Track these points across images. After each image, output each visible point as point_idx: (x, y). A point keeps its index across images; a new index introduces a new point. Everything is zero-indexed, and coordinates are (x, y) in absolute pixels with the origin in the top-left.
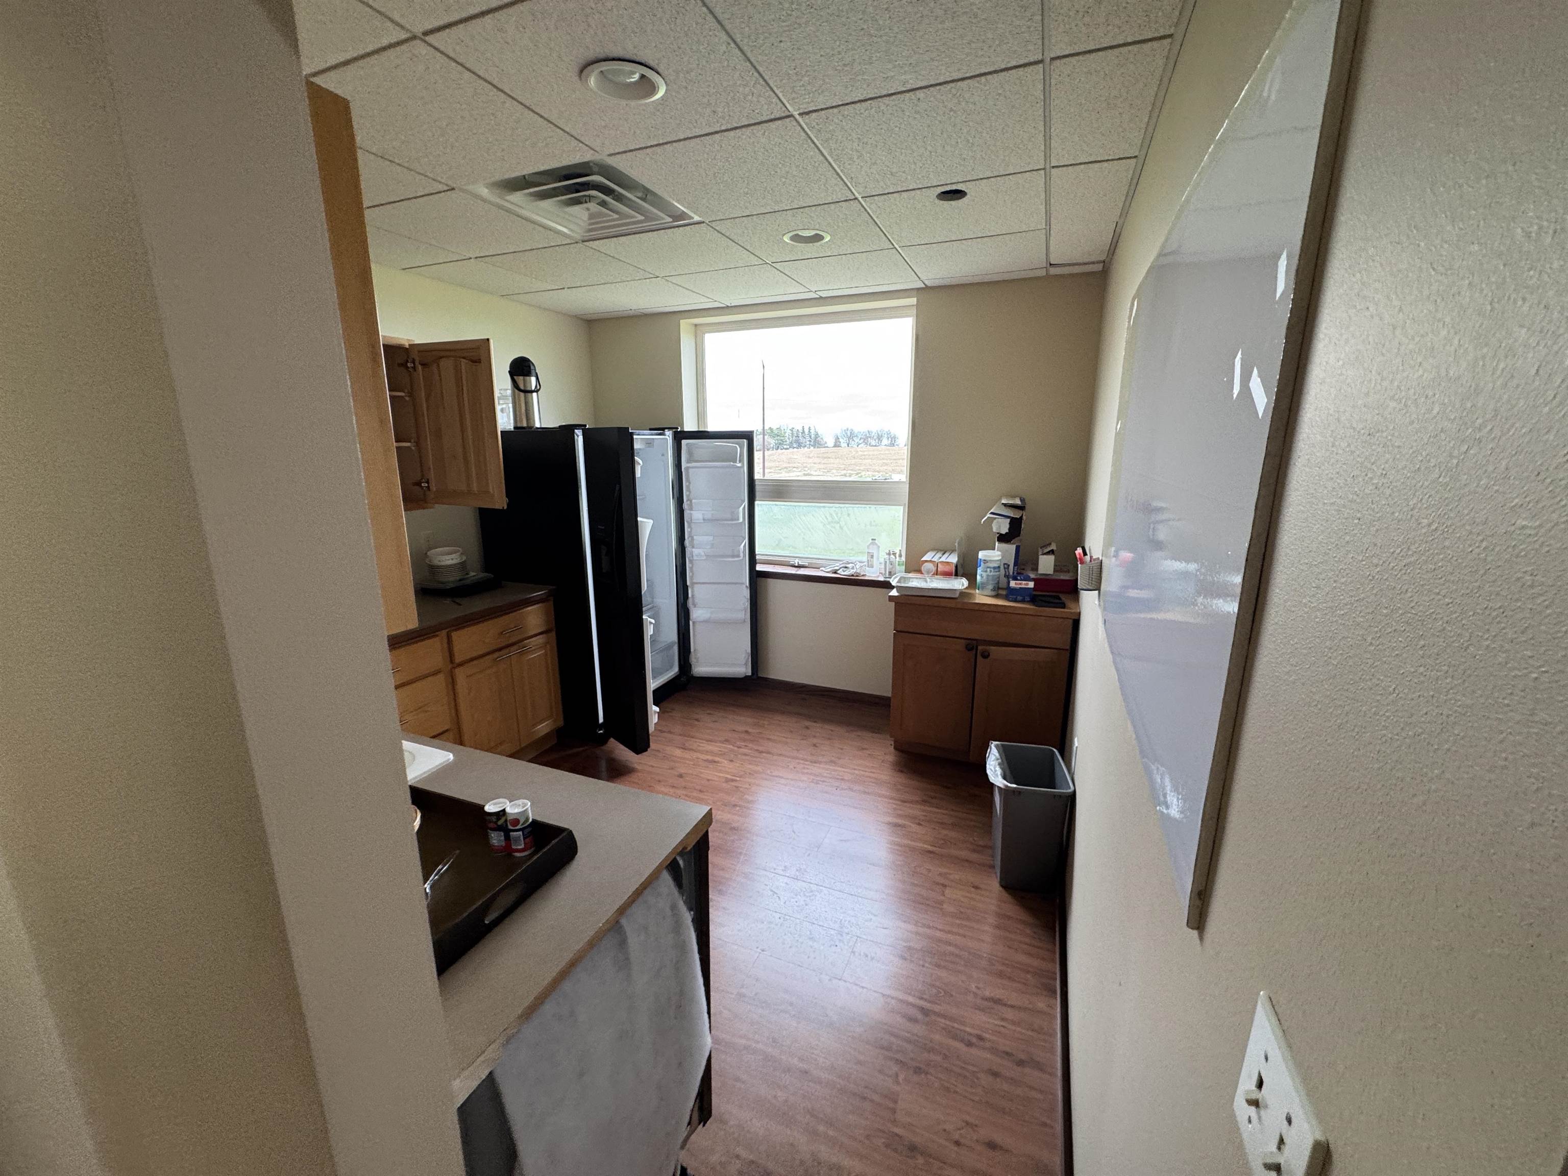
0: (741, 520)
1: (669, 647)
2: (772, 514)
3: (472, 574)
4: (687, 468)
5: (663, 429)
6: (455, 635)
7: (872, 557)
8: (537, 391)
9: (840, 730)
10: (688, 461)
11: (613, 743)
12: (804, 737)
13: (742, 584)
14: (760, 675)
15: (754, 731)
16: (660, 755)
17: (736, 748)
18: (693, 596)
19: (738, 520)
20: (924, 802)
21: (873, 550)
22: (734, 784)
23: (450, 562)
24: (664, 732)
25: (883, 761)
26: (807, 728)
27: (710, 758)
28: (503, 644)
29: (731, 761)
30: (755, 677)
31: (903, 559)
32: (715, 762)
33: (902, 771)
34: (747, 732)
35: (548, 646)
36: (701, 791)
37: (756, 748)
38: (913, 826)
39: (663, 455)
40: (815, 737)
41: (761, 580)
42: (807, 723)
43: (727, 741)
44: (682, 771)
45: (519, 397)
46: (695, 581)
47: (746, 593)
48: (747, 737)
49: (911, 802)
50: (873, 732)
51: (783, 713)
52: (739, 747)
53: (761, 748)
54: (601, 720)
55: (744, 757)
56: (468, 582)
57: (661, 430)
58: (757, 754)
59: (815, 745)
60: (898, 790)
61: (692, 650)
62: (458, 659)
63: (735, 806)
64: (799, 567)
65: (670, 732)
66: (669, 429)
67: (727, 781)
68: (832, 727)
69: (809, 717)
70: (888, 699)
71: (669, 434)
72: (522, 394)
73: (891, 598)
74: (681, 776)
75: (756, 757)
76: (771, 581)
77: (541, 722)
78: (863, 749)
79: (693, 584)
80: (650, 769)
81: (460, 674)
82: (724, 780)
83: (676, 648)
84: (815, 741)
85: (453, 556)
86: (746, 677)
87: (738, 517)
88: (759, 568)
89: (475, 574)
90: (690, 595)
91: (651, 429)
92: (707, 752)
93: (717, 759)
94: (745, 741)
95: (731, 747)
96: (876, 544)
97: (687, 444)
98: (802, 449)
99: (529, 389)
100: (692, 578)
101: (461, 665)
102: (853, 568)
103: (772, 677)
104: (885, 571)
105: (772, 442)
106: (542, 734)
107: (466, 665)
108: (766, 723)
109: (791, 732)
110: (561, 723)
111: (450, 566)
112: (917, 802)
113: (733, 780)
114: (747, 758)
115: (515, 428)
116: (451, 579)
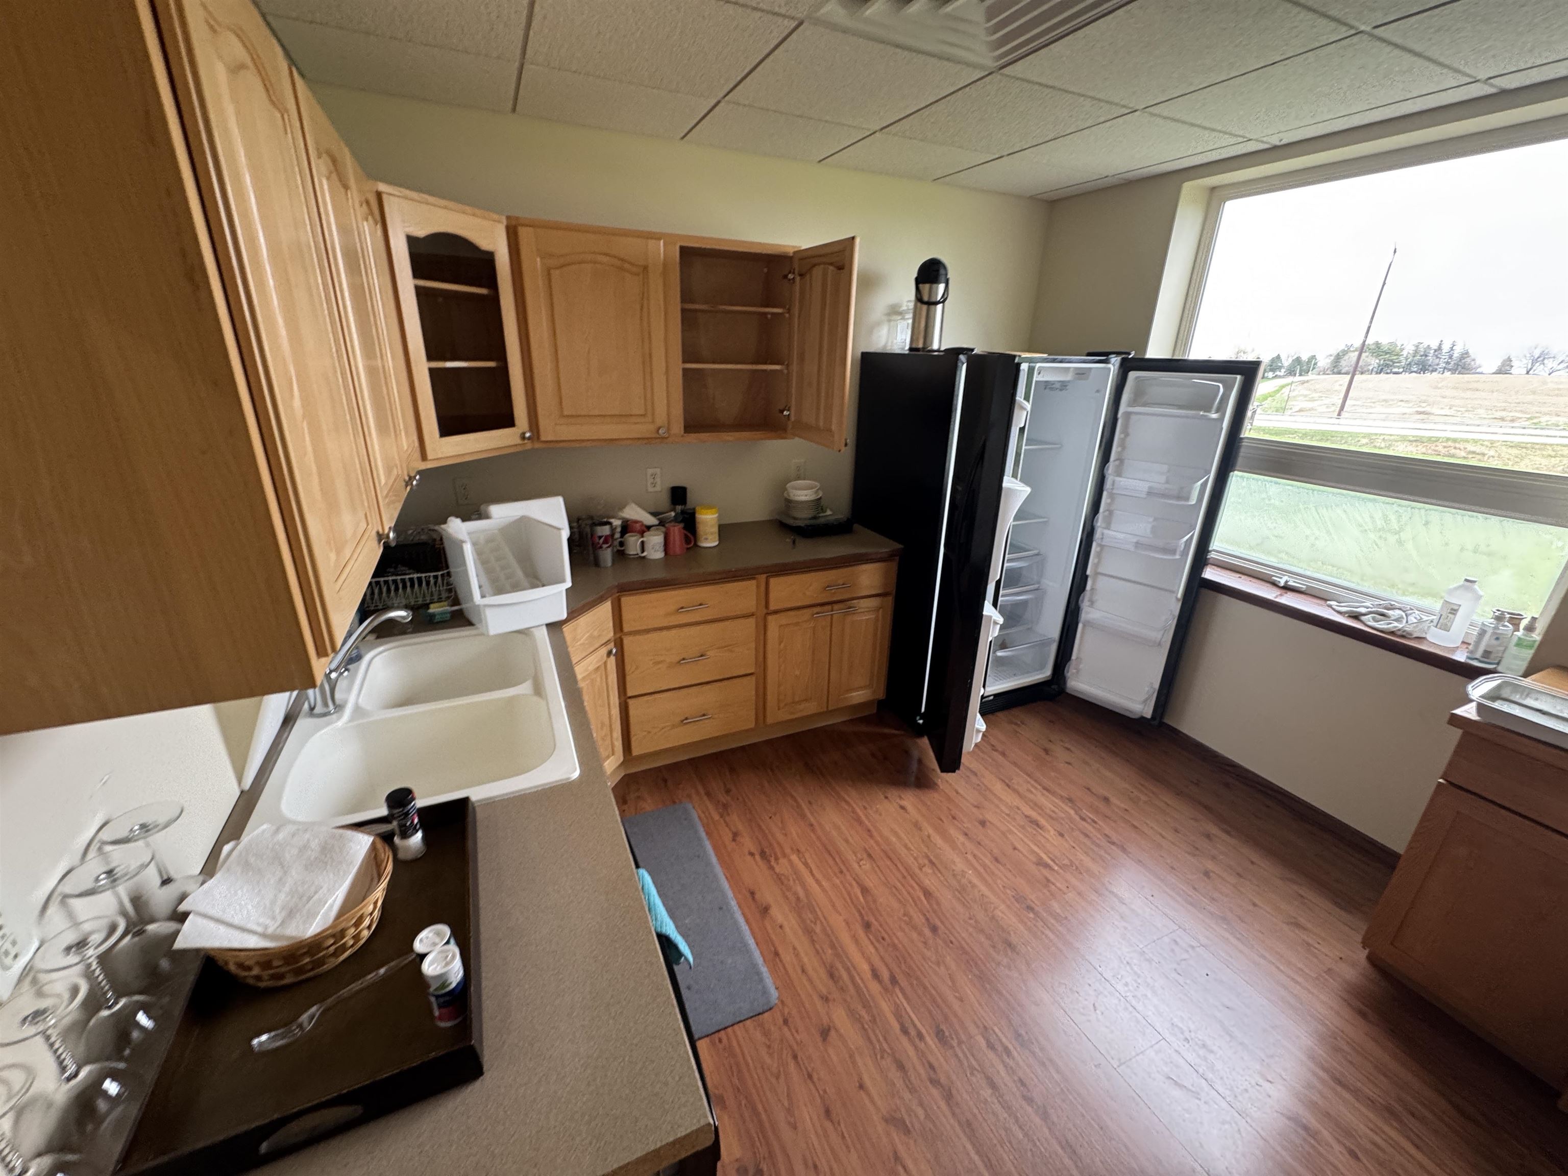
0: (1193, 501)
1: (1045, 643)
2: (1264, 495)
3: (829, 512)
4: (1128, 415)
5: (1107, 354)
6: (773, 581)
7: (1454, 612)
8: (943, 302)
9: (1266, 867)
10: (1134, 402)
11: (925, 742)
12: (1195, 851)
13: (1173, 592)
14: (1166, 720)
15: (1118, 803)
16: (974, 779)
17: (1077, 818)
18: (1092, 589)
19: (1187, 499)
20: (1388, 1112)
21: (1462, 600)
22: (1046, 872)
23: (803, 498)
24: (996, 750)
25: (1329, 971)
26: (1208, 836)
27: (1034, 815)
28: (826, 600)
29: (1062, 835)
30: (1156, 723)
31: (1537, 636)
32: (1037, 825)
33: (1363, 1014)
34: (1106, 800)
35: (881, 611)
36: (997, 860)
37: (1107, 831)
38: (1337, 1148)
39: (1098, 391)
40: (1214, 858)
41: (1206, 593)
42: (1214, 830)
43: (1070, 800)
44: (989, 817)
45: (921, 309)
46: (1100, 570)
47: (1176, 608)
48: (1101, 806)
49: (1355, 1092)
50: (1336, 904)
51: (1179, 793)
52: (1083, 819)
53: (1114, 837)
54: (923, 710)
55: (1082, 838)
56: (822, 521)
57: (1103, 356)
58: (1103, 843)
59: (1207, 874)
60: (1337, 1049)
61: (1074, 657)
62: (772, 607)
63: (1030, 908)
64: (1287, 588)
65: (1003, 754)
66: (1118, 353)
67: (1040, 863)
68: (1255, 857)
69: (1221, 820)
70: (1396, 856)
71: (1115, 361)
72: (925, 307)
73: (1457, 721)
74: (983, 823)
75: (1098, 846)
76: (1225, 599)
77: (857, 689)
78: (1297, 925)
79: (1097, 574)
80: (952, 794)
81: (772, 621)
82: (1034, 860)
83: (1054, 648)
84: (1210, 865)
85: (805, 492)
86: (1142, 719)
87: (1189, 493)
88: (1210, 574)
89: (833, 514)
90: (1088, 587)
91: (1089, 354)
92: (1036, 806)
93: (1042, 821)
94: (1096, 811)
95: (1072, 812)
96: (1474, 591)
97: (1137, 378)
98: (1428, 375)
99: (933, 300)
100: (1096, 565)
101: (776, 612)
102: (1398, 620)
103: (1185, 731)
104: (1478, 643)
105: (1374, 362)
106: (855, 701)
107: (782, 614)
108: (1143, 798)
109: (1176, 831)
110: (881, 695)
111: (802, 502)
112: (1371, 1103)
113: (1047, 866)
114: (1086, 840)
115: (911, 349)
116: (803, 517)
